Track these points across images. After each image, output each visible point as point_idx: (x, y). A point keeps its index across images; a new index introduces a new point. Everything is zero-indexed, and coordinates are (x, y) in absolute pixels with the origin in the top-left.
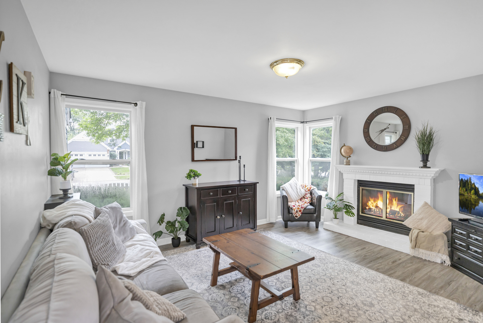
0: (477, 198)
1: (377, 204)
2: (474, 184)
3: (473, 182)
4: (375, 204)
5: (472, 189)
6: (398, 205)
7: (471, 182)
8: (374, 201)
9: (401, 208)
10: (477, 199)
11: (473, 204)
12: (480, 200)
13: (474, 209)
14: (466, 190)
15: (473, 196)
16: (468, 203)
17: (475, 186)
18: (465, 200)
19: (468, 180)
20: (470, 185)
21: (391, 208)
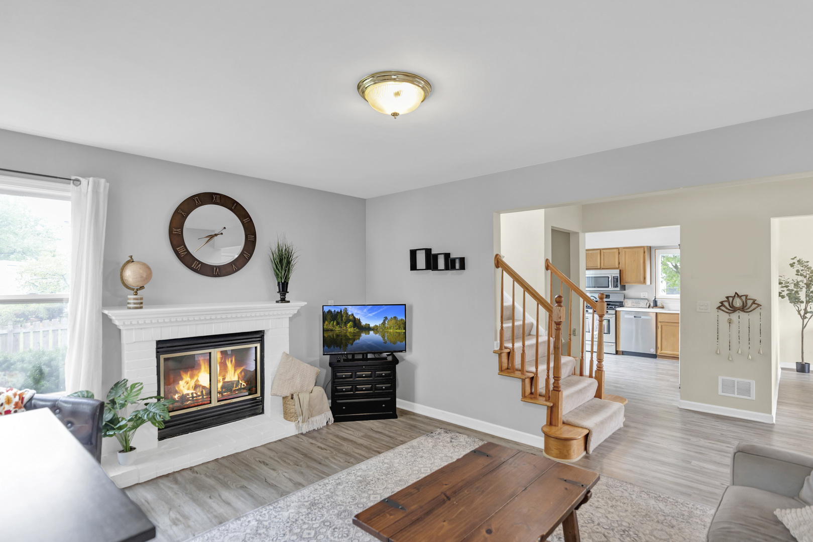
0: (357, 330)
1: (197, 381)
2: (353, 315)
3: (350, 313)
4: (192, 383)
5: (348, 321)
6: (235, 370)
7: (347, 314)
8: (192, 377)
9: (241, 373)
10: (358, 332)
11: (350, 339)
12: (362, 332)
13: (352, 344)
14: (338, 324)
15: (351, 330)
16: (342, 339)
17: (354, 318)
18: (335, 336)
19: (341, 311)
20: (346, 316)
21: (224, 379)
